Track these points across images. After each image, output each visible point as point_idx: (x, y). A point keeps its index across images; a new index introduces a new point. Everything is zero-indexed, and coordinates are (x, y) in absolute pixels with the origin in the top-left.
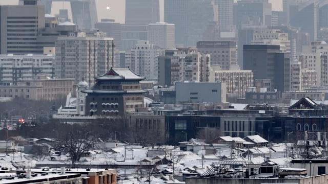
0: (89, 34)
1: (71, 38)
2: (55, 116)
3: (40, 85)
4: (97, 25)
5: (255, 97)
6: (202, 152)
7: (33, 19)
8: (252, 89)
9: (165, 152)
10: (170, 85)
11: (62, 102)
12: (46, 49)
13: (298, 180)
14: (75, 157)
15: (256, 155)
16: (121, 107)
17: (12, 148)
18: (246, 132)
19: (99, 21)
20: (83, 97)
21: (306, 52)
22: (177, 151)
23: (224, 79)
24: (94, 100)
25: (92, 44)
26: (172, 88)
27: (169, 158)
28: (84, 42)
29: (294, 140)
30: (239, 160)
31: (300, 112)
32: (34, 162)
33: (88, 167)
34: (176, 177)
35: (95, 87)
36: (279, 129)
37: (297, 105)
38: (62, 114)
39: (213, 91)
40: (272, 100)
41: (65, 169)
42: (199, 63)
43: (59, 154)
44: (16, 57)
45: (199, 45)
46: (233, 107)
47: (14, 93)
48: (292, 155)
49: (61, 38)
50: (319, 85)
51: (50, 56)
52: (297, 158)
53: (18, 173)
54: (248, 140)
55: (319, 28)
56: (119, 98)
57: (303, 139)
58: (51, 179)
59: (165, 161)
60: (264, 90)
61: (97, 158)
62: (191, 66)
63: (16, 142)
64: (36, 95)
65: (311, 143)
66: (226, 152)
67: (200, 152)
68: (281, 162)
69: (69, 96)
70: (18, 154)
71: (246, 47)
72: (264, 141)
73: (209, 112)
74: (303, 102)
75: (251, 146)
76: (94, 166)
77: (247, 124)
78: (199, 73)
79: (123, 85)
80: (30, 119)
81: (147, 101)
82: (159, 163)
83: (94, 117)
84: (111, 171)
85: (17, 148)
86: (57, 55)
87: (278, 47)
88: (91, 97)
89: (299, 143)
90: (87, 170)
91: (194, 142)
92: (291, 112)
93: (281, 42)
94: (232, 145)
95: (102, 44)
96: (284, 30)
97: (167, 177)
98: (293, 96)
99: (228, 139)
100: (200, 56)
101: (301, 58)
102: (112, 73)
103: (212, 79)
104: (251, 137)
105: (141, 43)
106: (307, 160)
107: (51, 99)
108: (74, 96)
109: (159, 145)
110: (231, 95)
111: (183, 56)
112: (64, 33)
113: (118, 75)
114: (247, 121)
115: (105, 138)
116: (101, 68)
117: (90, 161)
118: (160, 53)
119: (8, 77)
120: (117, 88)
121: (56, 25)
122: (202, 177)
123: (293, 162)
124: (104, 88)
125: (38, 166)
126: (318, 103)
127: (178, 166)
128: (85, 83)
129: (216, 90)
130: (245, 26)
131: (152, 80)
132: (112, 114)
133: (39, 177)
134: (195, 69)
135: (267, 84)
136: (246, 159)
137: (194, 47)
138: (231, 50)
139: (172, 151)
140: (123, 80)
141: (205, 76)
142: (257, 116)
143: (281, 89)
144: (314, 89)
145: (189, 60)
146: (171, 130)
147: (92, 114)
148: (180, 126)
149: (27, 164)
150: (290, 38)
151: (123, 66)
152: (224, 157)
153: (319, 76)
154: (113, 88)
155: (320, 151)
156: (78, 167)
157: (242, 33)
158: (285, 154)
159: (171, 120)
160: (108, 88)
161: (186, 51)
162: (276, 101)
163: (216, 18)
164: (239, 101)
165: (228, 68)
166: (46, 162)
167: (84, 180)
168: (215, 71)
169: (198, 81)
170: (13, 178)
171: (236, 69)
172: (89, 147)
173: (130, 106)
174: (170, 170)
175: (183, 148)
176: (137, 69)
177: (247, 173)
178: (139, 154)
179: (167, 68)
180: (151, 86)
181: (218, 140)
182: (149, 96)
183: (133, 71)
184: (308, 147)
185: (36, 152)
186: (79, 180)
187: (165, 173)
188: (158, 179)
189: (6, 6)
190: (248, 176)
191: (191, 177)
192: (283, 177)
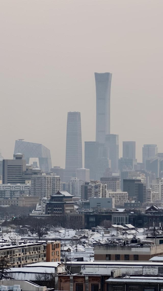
0: (47, 174)
1: (39, 176)
2: (31, 215)
3: (23, 199)
4: (52, 169)
5: (129, 205)
6: (103, 232)
7: (20, 166)
8: (127, 201)
9: (84, 232)
10: (87, 199)
11: (34, 208)
12: (26, 182)
13: (150, 247)
14: (40, 235)
15: (129, 234)
16: (63, 210)
17: (10, 230)
18: (124, 222)
19: (53, 168)
20: (44, 205)
21: (154, 183)
22: (90, 232)
23: (113, 197)
24: (50, 207)
25: (49, 179)
26: (88, 201)
27: (86, 236)
28: (45, 178)
29: (148, 227)
30: (121, 236)
31: (151, 213)
32: (20, 237)
33: (47, 240)
34: (90, 245)
35: (50, 200)
36: (141, 221)
37: (149, 209)
38: (34, 213)
39: (108, 202)
40: (137, 207)
41: (35, 241)
42: (101, 189)
43: (33, 234)
44: (12, 185)
45: (102, 179)
46: (118, 210)
47: (11, 203)
48: (147, 234)
49: (34, 176)
50: (160, 199)
51: (28, 185)
52: (149, 235)
53: (12, 243)
54: (125, 226)
55: (160, 171)
56: (62, 206)
57: (152, 226)
58: (28, 246)
59: (85, 237)
60: (133, 202)
61: (51, 235)
62: (97, 190)
63: (12, 228)
64: (21, 204)
65: (156, 228)
66: (114, 233)
67: (102, 233)
68: (142, 238)
69: (38, 205)
70: (12, 233)
71: (125, 181)
72: (133, 227)
73: (106, 213)
74: (152, 208)
75: (127, 230)
76: (49, 239)
77: (125, 218)
78: (101, 193)
79: (64, 199)
80: (18, 216)
81: (76, 207)
82: (81, 238)
83: (50, 215)
84: (58, 242)
85: (12, 230)
86: (32, 184)
87: (140, 181)
88: (48, 205)
89: (150, 228)
90: (46, 241)
91: (99, 227)
92: (147, 213)
93: (141, 178)
94: (117, 229)
95: (54, 179)
96: (143, 172)
97: (85, 245)
98: (147, 205)
99: (115, 226)
100: (102, 185)
101: (151, 186)
102: (59, 193)
103: (107, 196)
104: (127, 225)
105: (73, 179)
106: (154, 237)
107: (29, 206)
108: (40, 205)
109: (82, 229)
110: (117, 204)
111: (93, 185)
112: (35, 173)
113: (62, 194)
114: (125, 217)
115: (55, 225)
116: (53, 190)
117: (47, 237)
118: (82, 183)
119: (8, 195)
120: (61, 201)
121: (31, 170)
122: (102, 245)
123: (147, 237)
124: (55, 201)
125: (22, 240)
126: (160, 208)
127: (91, 239)
128: (46, 198)
129: (110, 202)
130: (124, 170)
131: (78, 196)
132: (59, 214)
133: (23, 245)
134: (100, 191)
135: (135, 199)
136: (124, 236)
137: (99, 181)
138: (117, 182)
139: (88, 232)
140: (64, 197)
141: (104, 194)
142: (130, 214)
143: (142, 201)
144: (157, 201)
145: (96, 187)
146: (88, 222)
147: (49, 213)
148: (92, 219)
149: (16, 238)
150: (146, 176)
151: (64, 190)
152: (113, 235)
153: (160, 195)
154: (59, 201)
155: (160, 232)
156: (42, 240)
157: (123, 174)
158: (144, 233)
159: (88, 216)
160: (57, 201)
161: (95, 182)
162: (139, 207)
163: (110, 166)
164: (121, 207)
165: (115, 191)
166: (26, 237)
167: (44, 246)
168: (109, 192)
169: (101, 197)
170: (10, 245)
171: (119, 191)
172: (47, 230)
173: (68, 210)
174: (87, 242)
175: (93, 231)
176: (71, 191)
177: (124, 243)
178: (72, 233)
179: (86, 190)
180: (78, 200)
181: (110, 226)
182: (77, 205)
183: (69, 193)
184: (154, 230)
185: (21, 232)
186: (42, 246)
187: (84, 243)
188: (81, 246)
189: (7, 160)
190: (125, 245)
191: (97, 245)
192: (142, 245)
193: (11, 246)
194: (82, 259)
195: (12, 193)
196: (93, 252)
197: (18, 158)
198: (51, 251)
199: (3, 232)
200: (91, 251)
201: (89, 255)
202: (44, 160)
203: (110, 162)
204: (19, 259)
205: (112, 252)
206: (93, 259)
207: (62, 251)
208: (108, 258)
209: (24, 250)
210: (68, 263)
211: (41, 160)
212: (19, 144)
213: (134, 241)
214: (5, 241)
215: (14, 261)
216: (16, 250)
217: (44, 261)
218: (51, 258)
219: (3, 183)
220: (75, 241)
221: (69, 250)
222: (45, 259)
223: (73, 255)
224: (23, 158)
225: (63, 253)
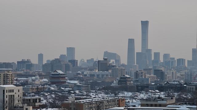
0: (119, 67)
1: (115, 68)
2: (111, 85)
3: (108, 78)
6: (145, 94)
7: (106, 64)
8: (156, 80)
9: (136, 94)
10: (137, 79)
11: (113, 82)
12: (109, 70)
13: (166, 101)
14: (116, 95)
15: (157, 95)
16: (126, 83)
18: (155, 89)
19: (121, 64)
20: (117, 81)
21: (168, 71)
22: (139, 94)
23: (150, 77)
25: (120, 69)
28: (118, 69)
29: (165, 91)
30: (153, 96)
31: (167, 85)
32: (106, 96)
33: (119, 97)
35: (120, 79)
36: (162, 89)
37: (166, 83)
38: (113, 85)
40: (160, 82)
41: (113, 97)
42: (144, 74)
43: (112, 94)
44: (102, 72)
45: (144, 69)
46: (152, 84)
47: (102, 80)
48: (165, 95)
49: (113, 68)
51: (110, 72)
54: (155, 91)
56: (126, 81)
57: (168, 91)
58: (110, 100)
59: (136, 96)
60: (159, 80)
61: (121, 95)
62: (142, 74)
64: (107, 81)
65: (169, 92)
66: (150, 94)
67: (144, 94)
68: (162, 96)
70: (103, 94)
71: (155, 70)
72: (159, 91)
73: (146, 85)
74: (168, 83)
75: (156, 93)
76: (120, 97)
77: (155, 87)
79: (127, 78)
80: (105, 86)
81: (132, 82)
82: (134, 96)
84: (124, 98)
85: (102, 92)
86: (112, 72)
87: (162, 70)
88: (119, 81)
91: (143, 92)
92: (165, 85)
93: (162, 69)
95: (122, 69)
96: (163, 66)
98: (165, 81)
99: (150, 91)
100: (144, 72)
101: (167, 73)
102: (124, 76)
103: (147, 77)
104: (156, 91)
105: (131, 69)
106: (169, 96)
107: (110, 81)
108: (115, 81)
109: (135, 92)
110: (151, 81)
111: (140, 72)
112: (113, 66)
115: (122, 90)
116: (122, 75)
117: (119, 96)
118: (135, 71)
119: (100, 76)
120: (125, 79)
121: (111, 65)
122: (145, 100)
124: (122, 79)
125: (107, 97)
126: (171, 83)
127: (139, 97)
128: (118, 78)
129: (148, 80)
130: (154, 65)
131: (133, 77)
132: (124, 85)
133: (107, 99)
138: (151, 71)
139: (138, 93)
140: (127, 77)
141: (145, 77)
142: (157, 86)
143: (163, 80)
144: (170, 80)
145: (142, 73)
146: (137, 89)
147: (119, 85)
148: (139, 88)
150: (165, 68)
151: (126, 74)
152: (150, 95)
153: (171, 77)
155: (171, 94)
156: (116, 97)
157: (154, 67)
158: (164, 94)
159: (137, 86)
160: (123, 79)
161: (141, 71)
162: (161, 82)
163: (148, 64)
164: (153, 82)
165: (150, 75)
166: (109, 96)
168: (147, 76)
171: (152, 75)
172: (119, 92)
173: (128, 83)
174: (137, 98)
178: (130, 94)
179: (137, 74)
180: (133, 79)
181: (148, 91)
183: (129, 75)
184: (169, 93)
185: (106, 93)
186: (116, 100)
187: (136, 98)
188: (134, 100)
189: (100, 61)
190: (155, 100)
191: (142, 100)
192: (163, 100)
193: (102, 100)
194: (135, 106)
195: (103, 75)
196: (140, 103)
197: (105, 59)
198: (121, 102)
199: (99, 93)
200: (139, 102)
201: (138, 104)
202: (118, 61)
203: (148, 61)
204: (106, 106)
205: (149, 103)
206: (140, 106)
207: (125, 102)
208: (147, 106)
209: (108, 101)
210: (128, 107)
211: (116, 61)
212: (106, 53)
213: (159, 98)
214: (100, 97)
215: (103, 106)
216: (104, 101)
217: (118, 107)
218: (121, 105)
219: (98, 71)
220: (132, 98)
221: (129, 102)
222: (118, 106)
223: (131, 104)
224: (108, 60)
225: (126, 103)
